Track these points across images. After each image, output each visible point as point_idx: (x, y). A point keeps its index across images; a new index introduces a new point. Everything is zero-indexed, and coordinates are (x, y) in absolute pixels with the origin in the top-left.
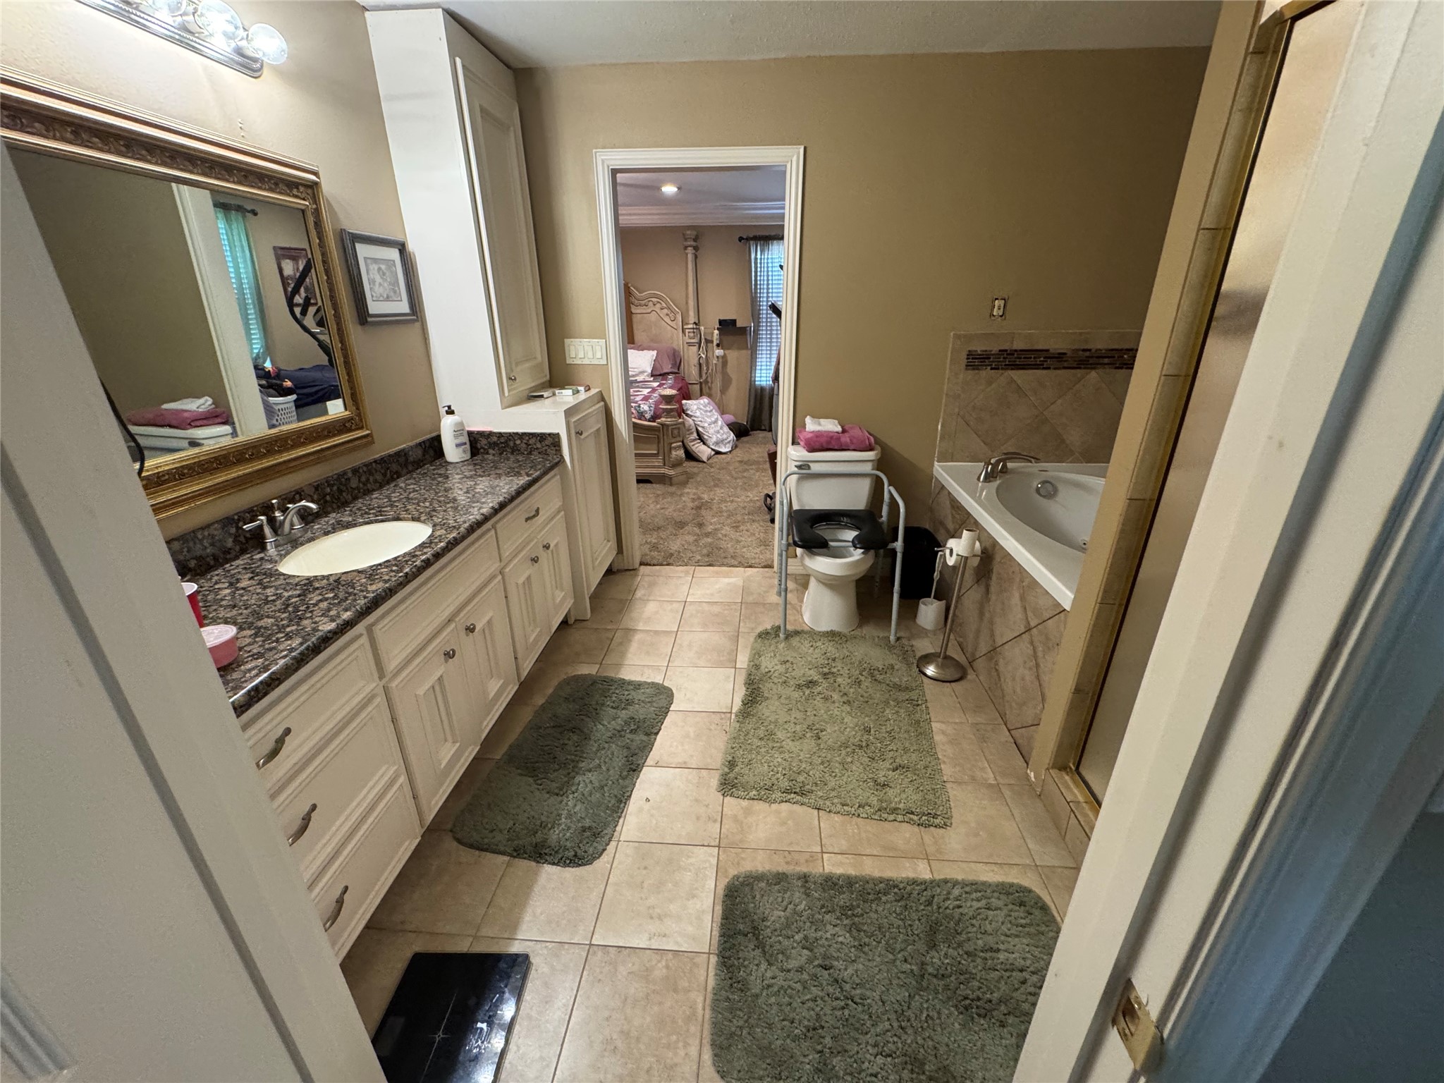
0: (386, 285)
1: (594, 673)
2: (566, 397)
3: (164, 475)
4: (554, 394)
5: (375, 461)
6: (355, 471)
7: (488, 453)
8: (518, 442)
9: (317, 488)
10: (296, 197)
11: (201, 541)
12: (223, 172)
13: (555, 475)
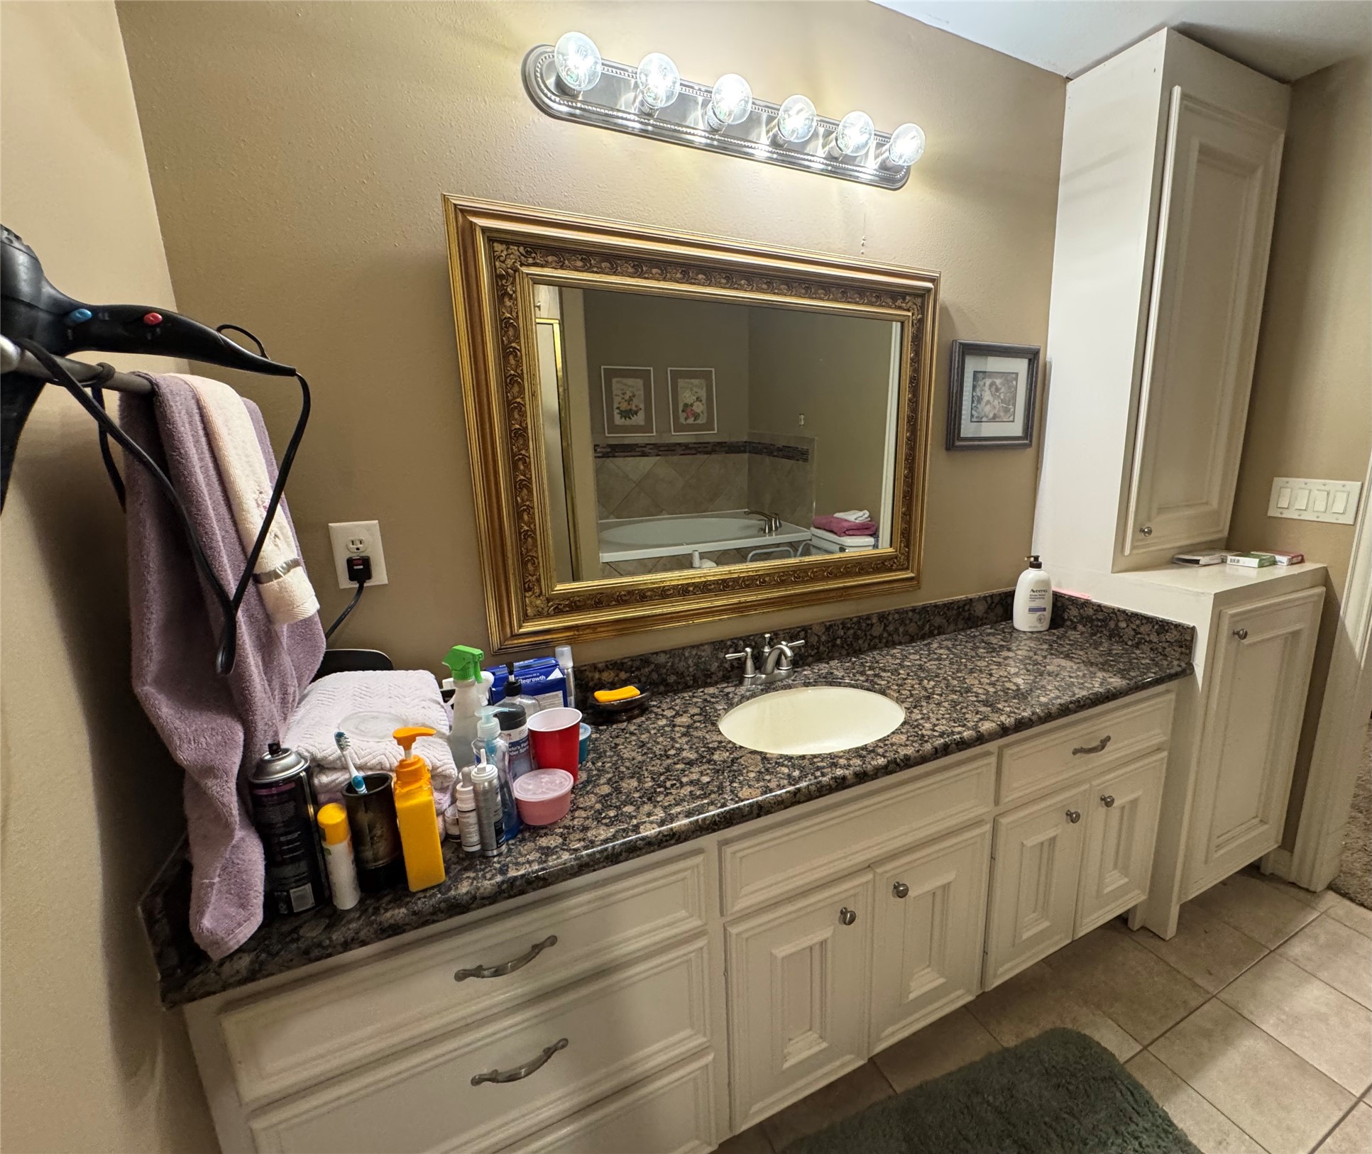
0: (996, 402)
1: (1122, 1060)
2: (1246, 570)
3: (669, 590)
4: (1223, 561)
5: (914, 610)
6: (882, 617)
7: (1075, 629)
8: (1123, 625)
9: (828, 628)
10: (900, 308)
11: (686, 659)
12: (856, 296)
13: (1168, 691)
